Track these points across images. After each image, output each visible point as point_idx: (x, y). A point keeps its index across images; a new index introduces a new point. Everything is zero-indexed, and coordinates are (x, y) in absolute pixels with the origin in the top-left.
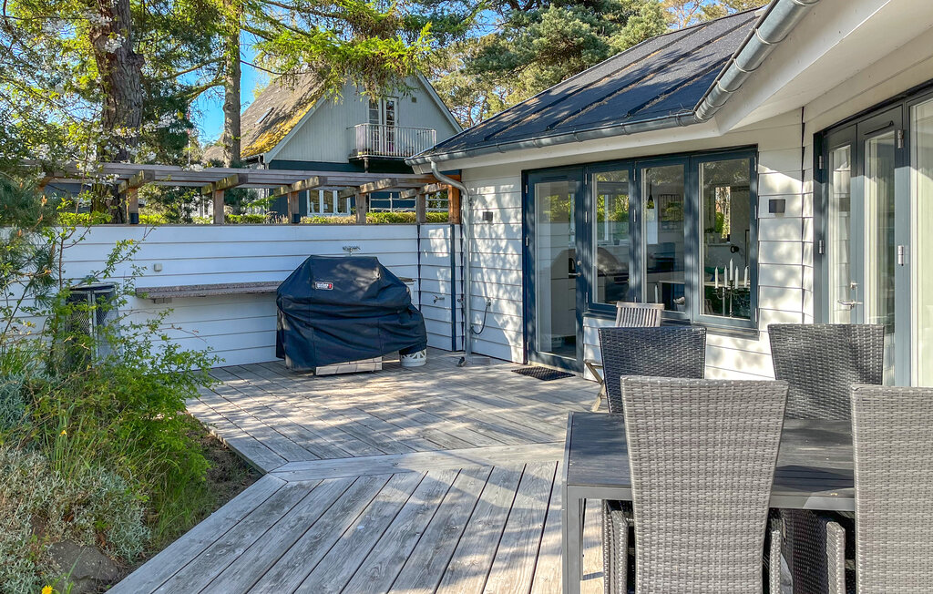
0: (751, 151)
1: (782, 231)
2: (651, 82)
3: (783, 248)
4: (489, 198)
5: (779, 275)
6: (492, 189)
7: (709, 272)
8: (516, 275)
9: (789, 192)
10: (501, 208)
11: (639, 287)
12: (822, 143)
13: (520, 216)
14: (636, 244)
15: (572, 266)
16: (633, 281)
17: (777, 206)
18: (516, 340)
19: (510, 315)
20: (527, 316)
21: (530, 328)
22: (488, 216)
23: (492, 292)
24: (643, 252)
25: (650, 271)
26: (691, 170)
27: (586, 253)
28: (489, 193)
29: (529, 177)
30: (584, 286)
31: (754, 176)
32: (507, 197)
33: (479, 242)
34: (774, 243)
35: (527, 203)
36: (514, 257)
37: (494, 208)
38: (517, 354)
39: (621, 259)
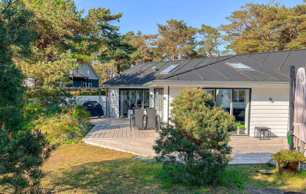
0: (149, 89)
1: (152, 99)
2: (137, 77)
3: (152, 101)
4: (113, 92)
5: (151, 104)
6: (114, 91)
7: (144, 103)
8: (118, 104)
9: (152, 94)
10: (115, 94)
11: (136, 106)
12: (155, 90)
13: (118, 95)
14: (135, 100)
15: (126, 103)
16: (135, 105)
17: (151, 96)
18: (118, 114)
19: (117, 110)
20: (120, 110)
21: (120, 112)
22: (113, 95)
23: (114, 107)
24: (136, 101)
25: (137, 103)
26: (142, 91)
27: (129, 101)
28: (113, 91)
29: (120, 89)
30: (128, 105)
31: (149, 92)
32: (116, 92)
33: (111, 99)
34: (151, 100)
35: (120, 93)
36: (118, 102)
37: (114, 94)
38: (118, 116)
39: (133, 102)
